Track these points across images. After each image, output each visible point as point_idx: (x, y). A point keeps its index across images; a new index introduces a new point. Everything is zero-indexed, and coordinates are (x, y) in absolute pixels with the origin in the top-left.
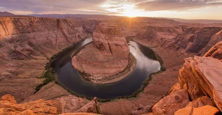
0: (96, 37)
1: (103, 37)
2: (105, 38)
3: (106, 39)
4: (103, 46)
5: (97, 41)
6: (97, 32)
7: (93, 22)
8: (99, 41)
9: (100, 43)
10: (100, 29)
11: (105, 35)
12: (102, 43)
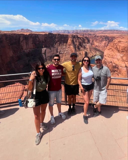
0: (109, 56)
1: (119, 57)
2: (121, 59)
3: (123, 61)
4: (118, 68)
5: (110, 61)
6: (111, 50)
7: (104, 38)
8: (113, 62)
9: (114, 65)
10: (115, 47)
11: (122, 55)
12: (117, 65)
